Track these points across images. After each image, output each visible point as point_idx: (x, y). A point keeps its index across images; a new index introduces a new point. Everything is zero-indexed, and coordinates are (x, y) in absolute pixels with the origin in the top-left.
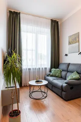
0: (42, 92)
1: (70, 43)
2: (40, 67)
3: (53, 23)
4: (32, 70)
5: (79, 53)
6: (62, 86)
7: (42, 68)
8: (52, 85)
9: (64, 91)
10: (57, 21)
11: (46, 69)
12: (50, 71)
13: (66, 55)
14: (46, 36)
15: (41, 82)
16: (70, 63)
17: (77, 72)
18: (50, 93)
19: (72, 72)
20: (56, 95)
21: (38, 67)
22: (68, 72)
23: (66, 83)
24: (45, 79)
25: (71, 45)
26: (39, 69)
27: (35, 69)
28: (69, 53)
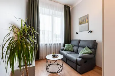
0: (58, 64)
1: (80, 24)
2: (55, 43)
3: (66, 8)
4: (48, 45)
5: (89, 31)
6: (77, 60)
7: (57, 44)
8: (67, 59)
9: (79, 65)
10: (69, 6)
11: (60, 44)
12: (64, 46)
13: (77, 33)
14: (60, 19)
15: (57, 56)
16: (80, 40)
17: (88, 47)
18: (65, 65)
19: (84, 47)
20: (70, 67)
21: (54, 43)
22: (79, 47)
23: (80, 57)
24: (60, 53)
27: (52, 44)
28: (79, 32)
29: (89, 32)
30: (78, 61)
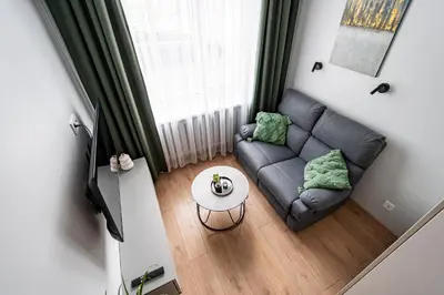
2: (216, 108)
4: (190, 123)
6: (291, 206)
7: (227, 111)
8: (259, 180)
13: (318, 66)
16: (325, 108)
22: (311, 134)
25: (350, 32)
26: (217, 113)
28: (331, 62)
29: (372, 93)
30: (293, 209)
